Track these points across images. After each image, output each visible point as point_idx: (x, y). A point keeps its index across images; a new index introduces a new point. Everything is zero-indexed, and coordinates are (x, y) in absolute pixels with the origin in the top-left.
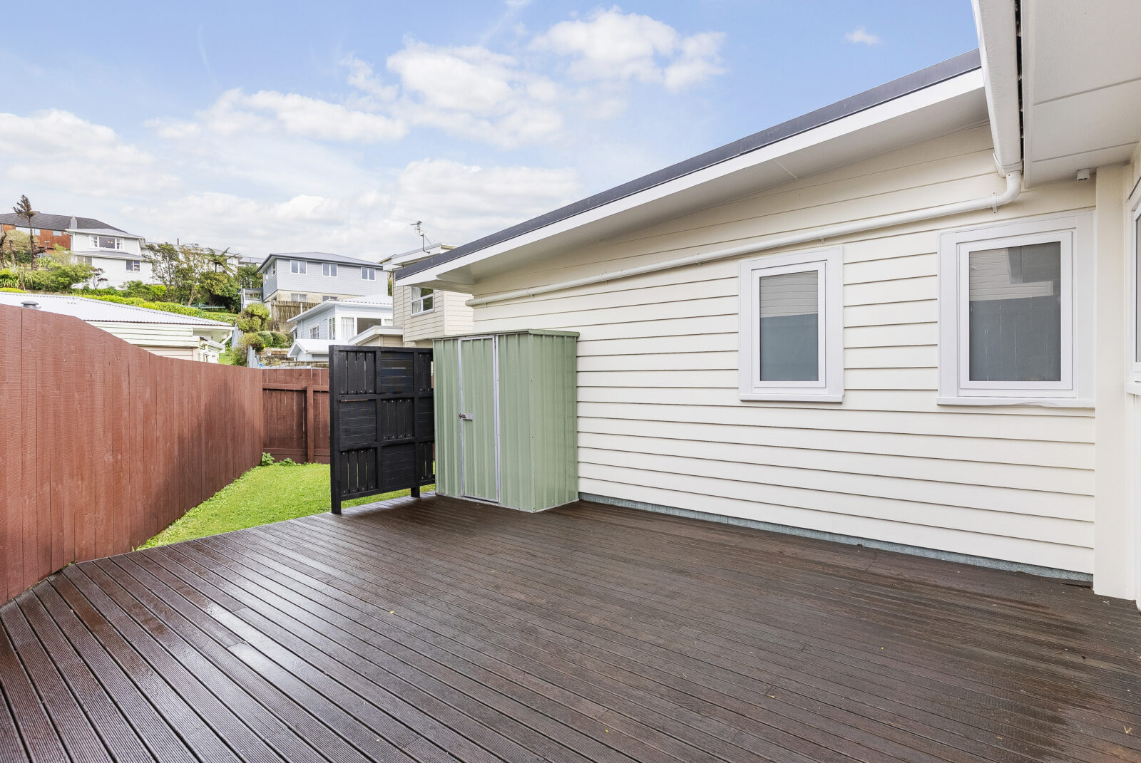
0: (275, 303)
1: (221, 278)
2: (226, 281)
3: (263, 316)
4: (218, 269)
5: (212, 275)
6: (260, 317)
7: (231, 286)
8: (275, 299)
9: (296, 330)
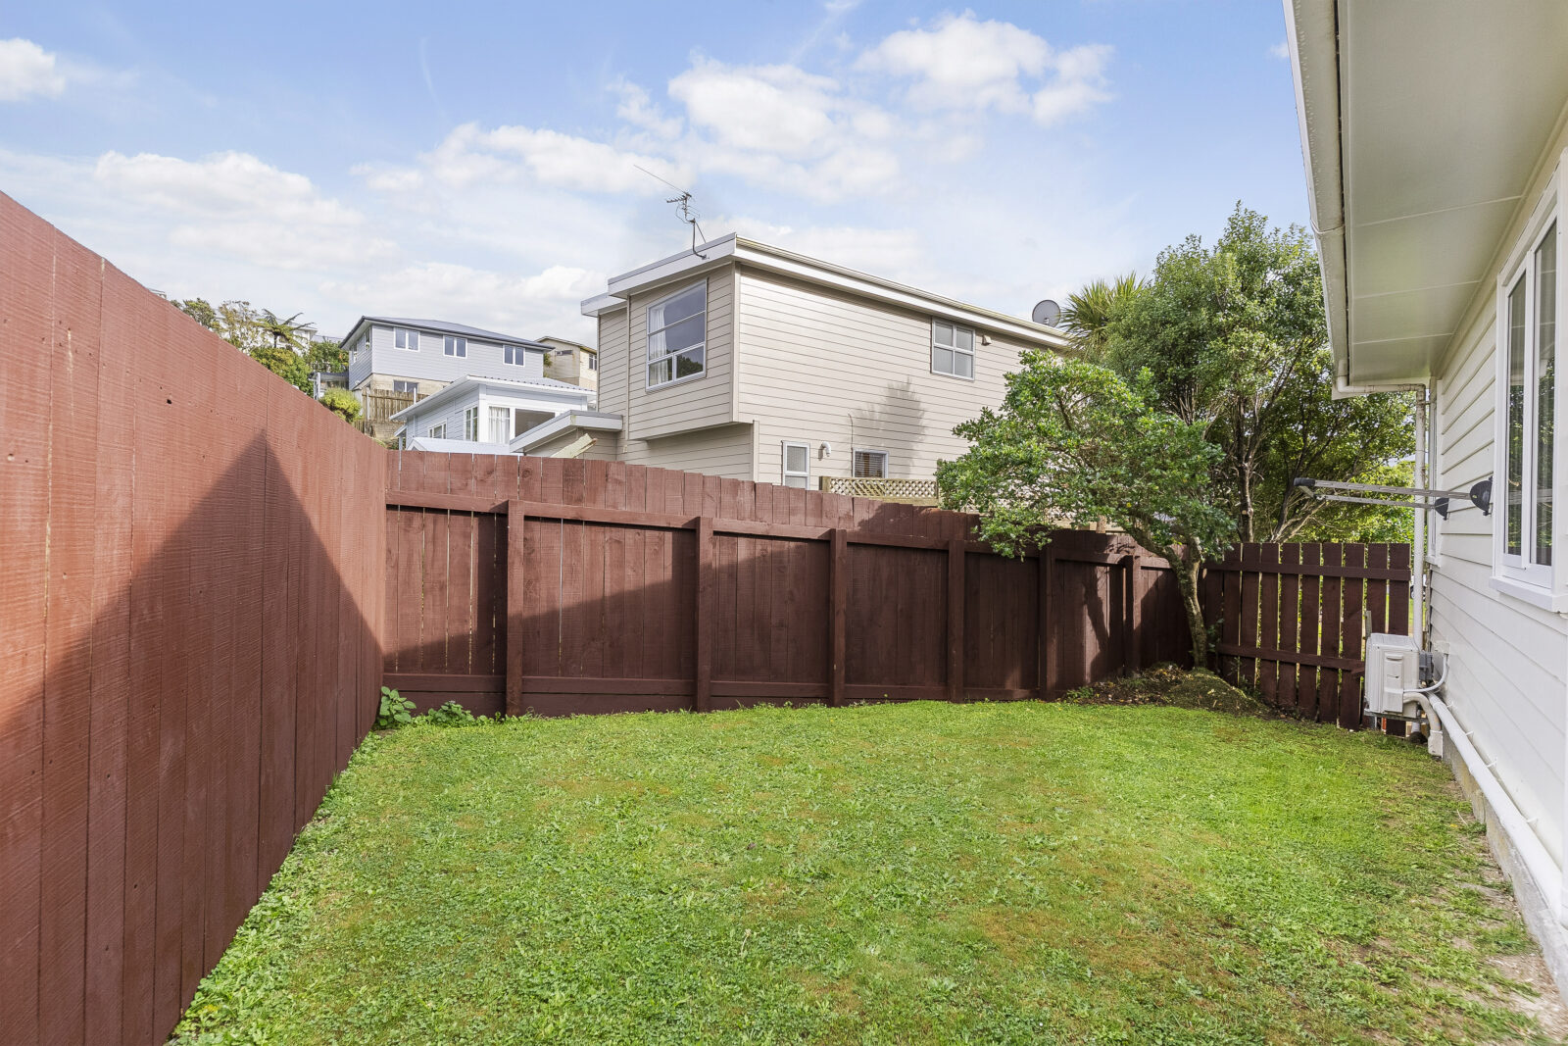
0: (369, 392)
1: (283, 356)
2: (291, 362)
3: (350, 411)
4: (278, 342)
5: (270, 353)
6: (345, 412)
7: (298, 370)
8: (369, 386)
9: (403, 434)
